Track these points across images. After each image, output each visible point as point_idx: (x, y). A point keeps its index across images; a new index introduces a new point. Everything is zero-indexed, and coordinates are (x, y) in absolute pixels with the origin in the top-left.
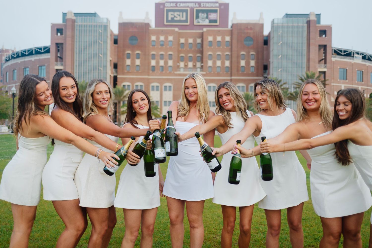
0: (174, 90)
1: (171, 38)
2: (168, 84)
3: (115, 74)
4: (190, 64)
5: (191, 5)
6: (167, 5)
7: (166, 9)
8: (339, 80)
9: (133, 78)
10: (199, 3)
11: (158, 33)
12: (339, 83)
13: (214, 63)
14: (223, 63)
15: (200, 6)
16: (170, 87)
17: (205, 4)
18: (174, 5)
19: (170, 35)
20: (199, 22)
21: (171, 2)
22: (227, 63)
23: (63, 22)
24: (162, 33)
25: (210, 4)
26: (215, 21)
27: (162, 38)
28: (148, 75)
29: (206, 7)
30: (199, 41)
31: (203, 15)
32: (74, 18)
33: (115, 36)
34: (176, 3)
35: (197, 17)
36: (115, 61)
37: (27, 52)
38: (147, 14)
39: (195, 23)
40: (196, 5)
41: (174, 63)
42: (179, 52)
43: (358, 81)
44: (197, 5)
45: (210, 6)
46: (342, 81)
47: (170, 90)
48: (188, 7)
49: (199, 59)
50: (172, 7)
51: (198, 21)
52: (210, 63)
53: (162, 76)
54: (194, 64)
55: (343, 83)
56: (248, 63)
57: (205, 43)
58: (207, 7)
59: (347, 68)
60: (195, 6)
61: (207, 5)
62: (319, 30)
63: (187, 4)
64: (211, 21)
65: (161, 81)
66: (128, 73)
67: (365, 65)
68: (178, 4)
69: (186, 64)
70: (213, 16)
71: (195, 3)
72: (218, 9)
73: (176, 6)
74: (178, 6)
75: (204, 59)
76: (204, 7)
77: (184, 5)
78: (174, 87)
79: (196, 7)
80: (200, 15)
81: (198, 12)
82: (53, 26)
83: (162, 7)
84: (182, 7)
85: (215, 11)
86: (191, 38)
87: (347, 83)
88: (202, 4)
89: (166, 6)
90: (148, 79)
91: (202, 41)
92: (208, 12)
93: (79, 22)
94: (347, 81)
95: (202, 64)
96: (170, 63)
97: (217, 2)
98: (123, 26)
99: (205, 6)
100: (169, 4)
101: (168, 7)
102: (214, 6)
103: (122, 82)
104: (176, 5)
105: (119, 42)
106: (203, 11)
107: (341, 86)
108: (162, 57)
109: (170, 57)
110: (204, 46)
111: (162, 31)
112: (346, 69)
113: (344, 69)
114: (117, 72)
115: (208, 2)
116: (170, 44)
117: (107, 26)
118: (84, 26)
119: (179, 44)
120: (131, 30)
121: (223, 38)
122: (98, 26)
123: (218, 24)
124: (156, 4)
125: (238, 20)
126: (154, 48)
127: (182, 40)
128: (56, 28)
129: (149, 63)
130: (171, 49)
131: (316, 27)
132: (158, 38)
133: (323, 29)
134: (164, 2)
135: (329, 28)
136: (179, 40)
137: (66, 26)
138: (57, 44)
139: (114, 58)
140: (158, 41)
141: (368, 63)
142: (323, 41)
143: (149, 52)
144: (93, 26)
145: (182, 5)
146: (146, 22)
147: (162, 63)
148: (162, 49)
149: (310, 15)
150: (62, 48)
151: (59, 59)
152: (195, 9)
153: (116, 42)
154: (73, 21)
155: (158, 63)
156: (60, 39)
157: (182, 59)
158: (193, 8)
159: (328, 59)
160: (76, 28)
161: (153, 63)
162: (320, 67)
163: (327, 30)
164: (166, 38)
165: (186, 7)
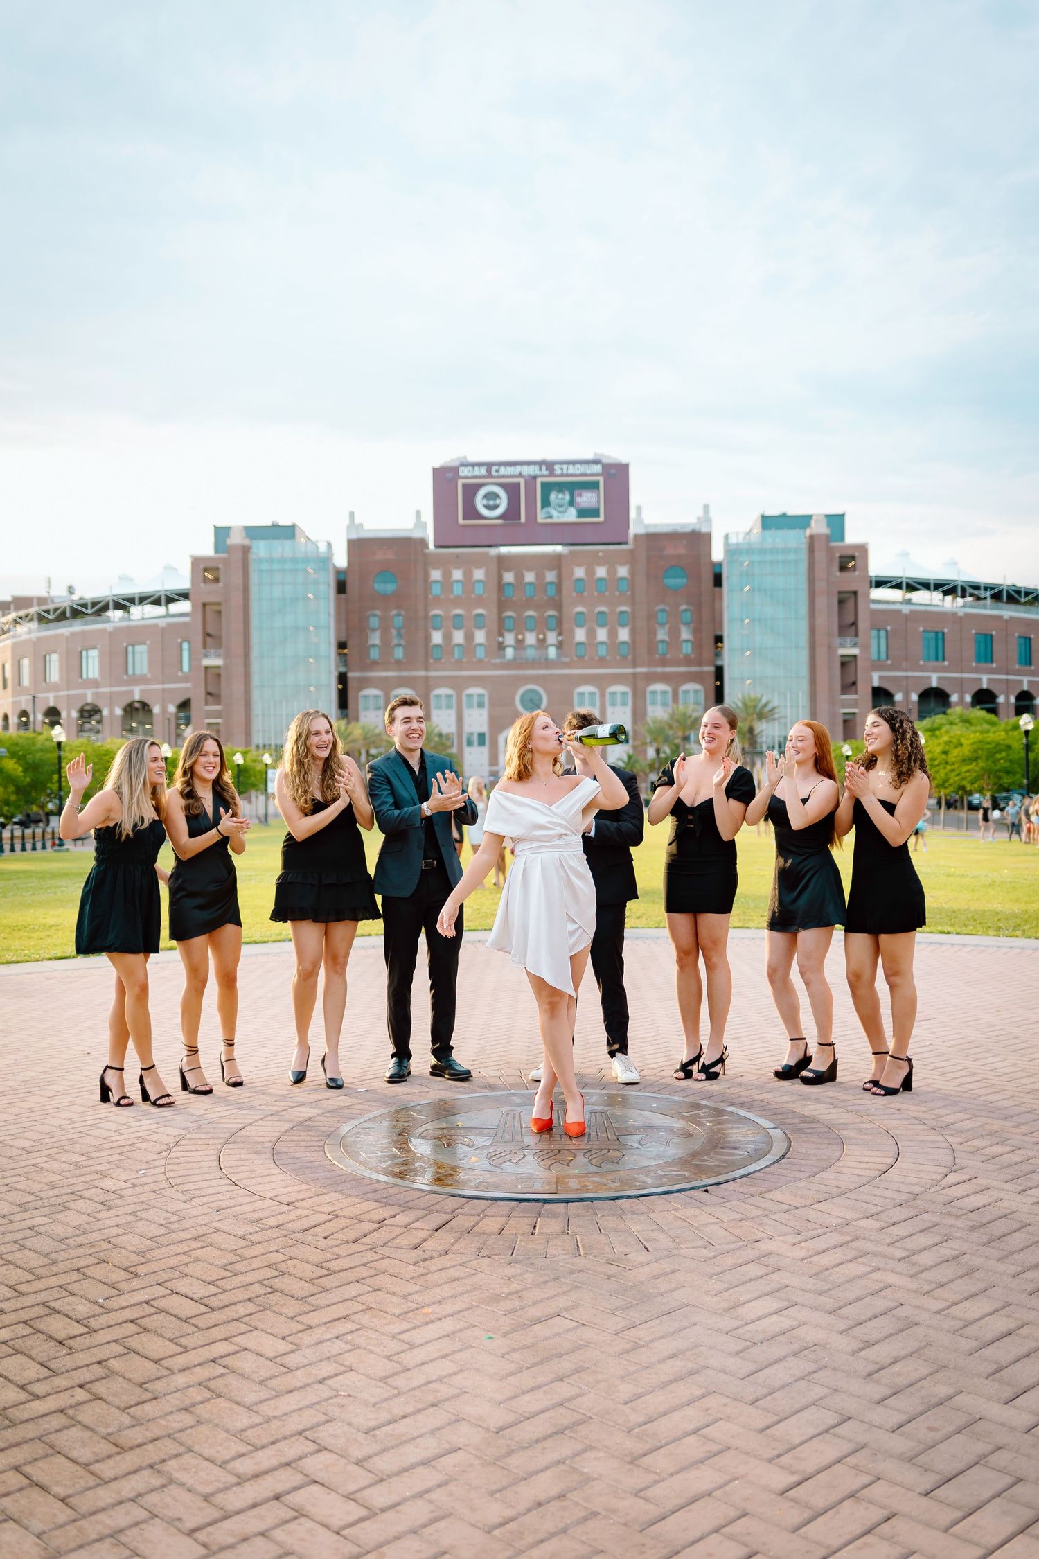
0: (492, 704)
1: (479, 574)
2: (475, 691)
3: (343, 669)
4: (531, 638)
5: (527, 471)
6: (464, 472)
7: (460, 482)
8: (922, 663)
9: (386, 678)
10: (550, 465)
11: (446, 564)
12: (922, 669)
13: (591, 634)
14: (613, 634)
15: (552, 474)
16: (481, 696)
17: (565, 467)
18: (483, 471)
19: (479, 567)
20: (550, 516)
21: (473, 465)
22: (624, 635)
23: (216, 551)
24: (458, 562)
25: (577, 466)
26: (594, 513)
27: (457, 574)
28: (426, 669)
29: (568, 475)
30: (551, 576)
31: (560, 496)
32: (247, 542)
33: (338, 572)
34: (489, 465)
35: (546, 503)
36: (343, 639)
37: (89, 606)
38: (419, 513)
39: (541, 517)
40: (540, 469)
41: (488, 636)
42: (502, 605)
43: (978, 661)
44: (544, 472)
45: (579, 472)
46: (932, 664)
47: (481, 705)
48: (520, 475)
49: (552, 623)
50: (478, 477)
51: (548, 513)
52: (580, 635)
53: (461, 670)
54: (541, 636)
55: (935, 670)
56: (674, 633)
57: (566, 584)
58: (571, 475)
59: (946, 630)
60: (538, 473)
61: (571, 469)
62: (838, 555)
63: (518, 469)
64: (582, 513)
65: (458, 685)
66: (374, 664)
67: (999, 618)
68: (494, 468)
69: (520, 637)
70: (587, 499)
71: (540, 464)
72: (601, 479)
73: (489, 475)
74: (494, 473)
75: (565, 626)
76: (562, 475)
77: (511, 470)
78: (490, 698)
79: (543, 476)
80: (553, 496)
81: (547, 488)
82: (196, 561)
83: (449, 475)
84: (503, 477)
85: (593, 486)
86: (529, 569)
87: (946, 669)
88: (557, 467)
89: (461, 474)
90: (427, 679)
91: (559, 577)
92: (573, 488)
93: (261, 549)
94: (946, 663)
95: (560, 638)
96: (480, 637)
97: (596, 462)
98: (358, 547)
99: (565, 472)
100: (470, 468)
101: (466, 477)
102: (588, 472)
103: (360, 689)
104: (489, 471)
105: (349, 588)
106: (560, 487)
107: (929, 678)
108: (458, 622)
109: (479, 622)
110: (564, 592)
111: (457, 556)
112: (943, 633)
113: (937, 633)
114: (346, 664)
115: (574, 463)
116: (479, 589)
117: (327, 559)
118: (271, 560)
119: (501, 586)
120: (380, 556)
121: (612, 572)
122: (306, 560)
123: (601, 519)
124: (435, 470)
125: (647, 526)
126: (437, 601)
127: (509, 577)
128: (202, 566)
129: (427, 638)
130: (480, 601)
131: (830, 550)
132: (447, 575)
133: (849, 553)
134: (456, 464)
135: (863, 549)
136: (500, 577)
137: (226, 562)
138: (204, 605)
139: (338, 630)
140: (447, 583)
141: (1008, 612)
142: (849, 581)
143: (426, 612)
144: (294, 560)
145: (503, 471)
146: (417, 534)
147: (459, 637)
148: (457, 602)
149: (813, 523)
150: (219, 612)
151: (209, 640)
152: (539, 481)
153: (341, 587)
154: (246, 550)
155: (448, 637)
156: (211, 593)
157: (509, 624)
158: (534, 478)
159: (863, 625)
160: (253, 567)
161: (437, 638)
162: (842, 646)
163: (857, 554)
164: (468, 575)
165: (513, 476)
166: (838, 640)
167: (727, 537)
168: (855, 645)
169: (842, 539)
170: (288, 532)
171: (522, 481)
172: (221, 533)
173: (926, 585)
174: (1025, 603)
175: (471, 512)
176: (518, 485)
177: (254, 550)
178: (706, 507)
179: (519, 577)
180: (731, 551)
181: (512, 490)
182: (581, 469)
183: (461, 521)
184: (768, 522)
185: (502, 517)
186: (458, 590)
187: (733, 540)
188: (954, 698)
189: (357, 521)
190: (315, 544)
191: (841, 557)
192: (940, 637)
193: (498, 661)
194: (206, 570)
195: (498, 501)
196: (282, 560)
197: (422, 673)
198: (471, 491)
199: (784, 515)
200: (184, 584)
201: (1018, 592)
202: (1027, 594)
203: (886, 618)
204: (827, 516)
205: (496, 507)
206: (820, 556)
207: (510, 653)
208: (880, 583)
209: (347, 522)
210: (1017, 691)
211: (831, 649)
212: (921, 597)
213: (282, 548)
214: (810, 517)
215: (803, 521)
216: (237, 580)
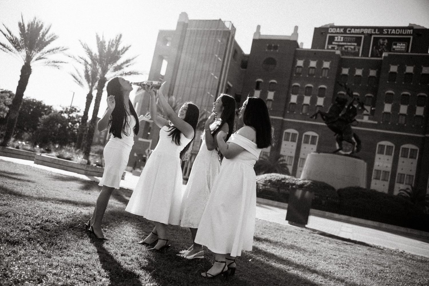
0: (320, 144)
1: (326, 64)
2: (311, 133)
5: (367, 31)
6: (331, 30)
7: (328, 35)
10: (380, 29)
11: (309, 56)
13: (395, 108)
14: (411, 110)
15: (382, 33)
16: (314, 137)
17: (390, 30)
18: (342, 30)
19: (327, 60)
21: (337, 27)
22: (420, 111)
24: (315, 56)
25: (397, 30)
27: (313, 64)
28: (284, 116)
29: (391, 34)
30: (373, 73)
34: (345, 28)
40: (375, 31)
41: (326, 101)
44: (377, 32)
45: (398, 33)
47: (313, 143)
48: (363, 33)
49: (369, 101)
50: (338, 33)
53: (305, 120)
54: (360, 108)
57: (383, 77)
58: (393, 35)
60: (373, 32)
61: (393, 31)
63: (361, 30)
65: (301, 128)
68: (348, 29)
70: (400, 47)
71: (375, 28)
72: (412, 37)
73: (345, 33)
74: (348, 32)
75: (378, 101)
76: (388, 34)
77: (357, 31)
78: (320, 139)
79: (376, 34)
82: (161, 33)
83: (323, 31)
84: (353, 33)
85: (405, 40)
86: (359, 68)
88: (385, 30)
89: (329, 31)
90: (282, 122)
91: (379, 73)
92: (393, 41)
95: (373, 109)
96: (320, 101)
97: (409, 28)
98: (258, 43)
99: (389, 32)
100: (335, 29)
101: (332, 33)
102: (404, 33)
104: (345, 30)
105: (249, 66)
108: (308, 92)
109: (322, 93)
110: (381, 81)
115: (395, 28)
116: (325, 74)
124: (316, 29)
126: (298, 78)
127: (345, 71)
128: (163, 35)
129: (288, 98)
130: (324, 81)
132: (307, 63)
134: (329, 26)
136: (340, 71)
143: (290, 83)
145: (353, 31)
146: (293, 39)
147: (307, 100)
148: (310, 79)
152: (373, 36)
155: (300, 99)
158: (370, 35)
161: (294, 99)
164: (320, 65)
165: (360, 34)
171: (363, 36)
176: (361, 37)
177: (189, 26)
179: (352, 71)
182: (400, 32)
186: (312, 72)
197: (281, 118)
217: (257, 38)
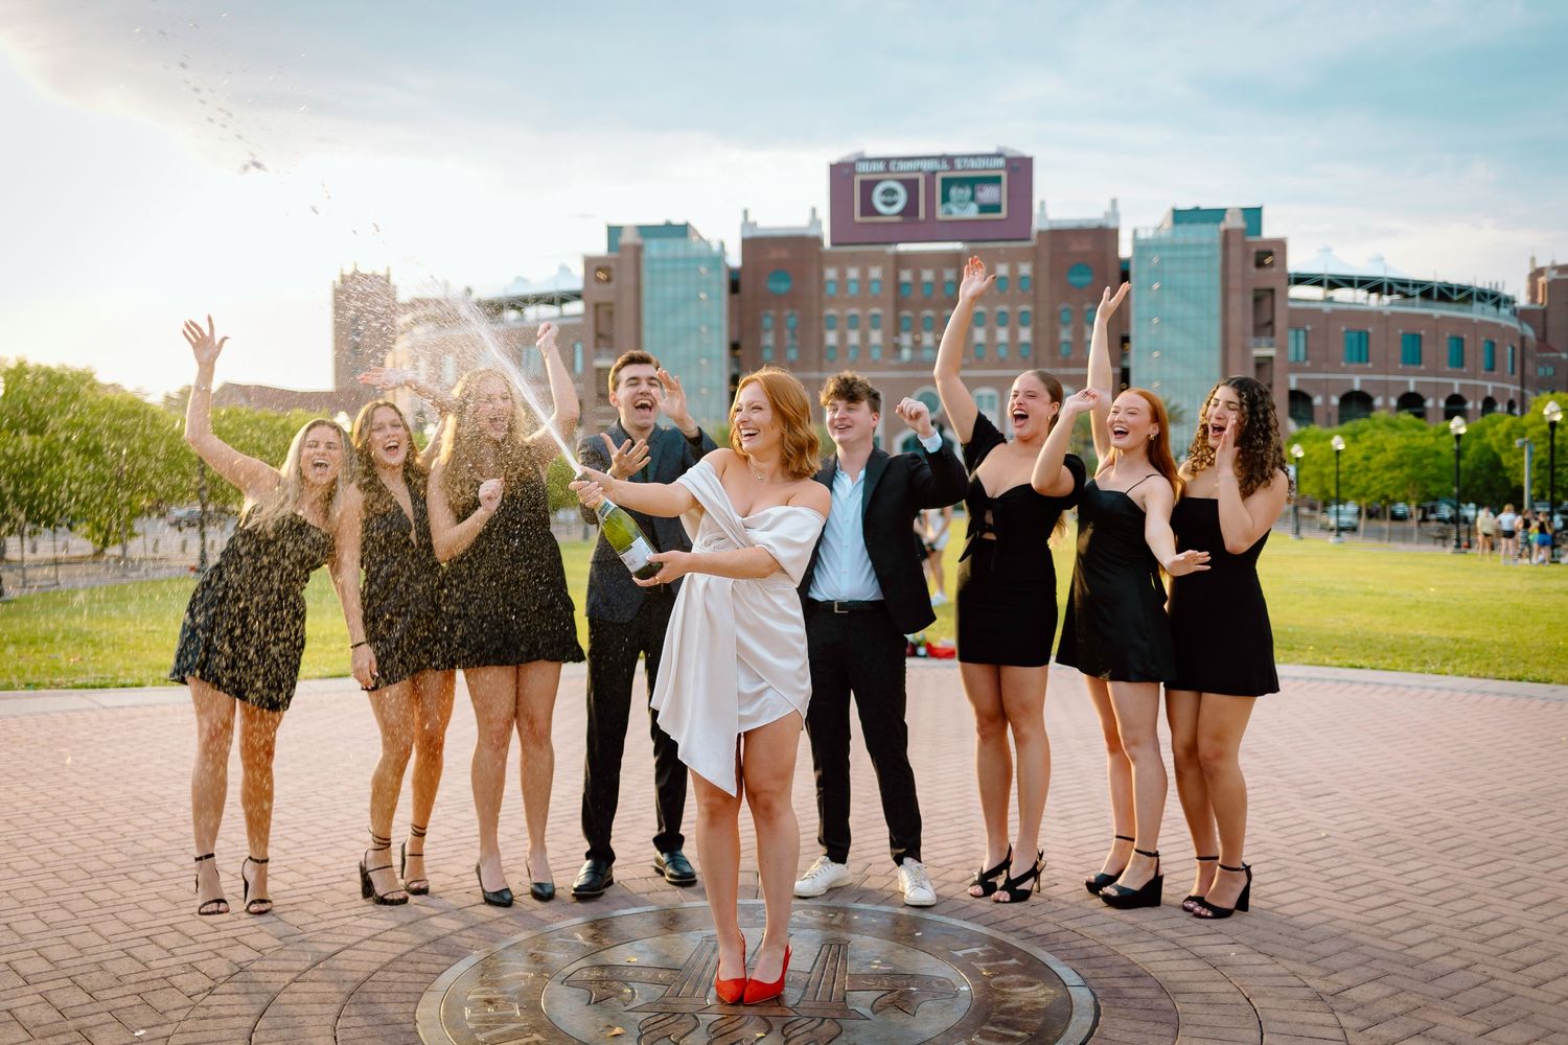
1: (875, 273)
3: (735, 370)
4: (929, 339)
5: (928, 166)
6: (862, 167)
7: (857, 179)
8: (1343, 364)
10: (950, 160)
11: (841, 262)
12: (1344, 371)
13: (991, 334)
14: (1014, 334)
15: (953, 168)
17: (966, 161)
18: (881, 166)
19: (875, 266)
20: (950, 213)
21: (871, 160)
22: (1025, 335)
23: (610, 249)
24: (853, 259)
25: (980, 160)
26: (996, 208)
27: (853, 273)
28: (821, 370)
29: (969, 170)
30: (950, 275)
31: (961, 191)
32: (639, 241)
33: (732, 272)
34: (887, 161)
35: (946, 199)
36: (736, 339)
38: (814, 211)
39: (940, 214)
40: (940, 164)
41: (885, 336)
42: (899, 303)
43: (1405, 362)
44: (945, 166)
45: (980, 166)
46: (1356, 365)
48: (920, 170)
50: (876, 173)
51: (948, 209)
52: (980, 335)
55: (1358, 372)
56: (1078, 333)
58: (972, 170)
59: (1370, 330)
60: (938, 167)
61: (973, 164)
62: (1253, 250)
63: (917, 164)
64: (984, 209)
67: (1428, 317)
68: (892, 165)
69: (917, 337)
70: (988, 194)
71: (940, 158)
72: (1004, 174)
73: (887, 170)
74: (892, 169)
76: (963, 170)
77: (910, 165)
79: (943, 171)
80: (954, 192)
81: (948, 183)
82: (589, 261)
83: (846, 171)
84: (903, 172)
85: (996, 180)
86: (927, 267)
87: (1370, 372)
88: (958, 164)
89: (858, 170)
92: (974, 183)
93: (653, 248)
94: (1370, 365)
96: (876, 337)
97: (998, 155)
98: (754, 245)
99: (966, 166)
100: (867, 164)
101: (863, 173)
102: (990, 166)
104: (887, 166)
105: (742, 287)
106: (961, 182)
107: (1351, 381)
108: (853, 322)
109: (875, 321)
111: (853, 254)
112: (1367, 333)
113: (1360, 333)
114: (738, 365)
115: (975, 157)
116: (875, 288)
117: (718, 259)
118: (663, 260)
119: (898, 286)
120: (774, 254)
121: (1014, 270)
122: (699, 259)
123: (1003, 214)
124: (832, 167)
125: (1051, 222)
126: (832, 301)
127: (906, 276)
128: (594, 266)
129: (822, 338)
130: (876, 301)
131: (1246, 246)
132: (842, 274)
133: (1266, 248)
134: (853, 159)
135: (1281, 245)
136: (897, 276)
137: (618, 261)
138: (597, 306)
139: (731, 331)
140: (842, 282)
141: (1439, 311)
142: (1265, 278)
143: (821, 312)
144: (687, 259)
145: (902, 166)
146: (812, 232)
147: (854, 338)
148: (852, 302)
149: (1228, 217)
150: (611, 313)
151: (601, 341)
152: (939, 177)
153: (735, 287)
154: (638, 249)
155: (843, 338)
156: (604, 293)
157: (905, 324)
158: (934, 173)
159: (1280, 323)
160: (645, 266)
161: (831, 338)
162: (1258, 346)
163: (1275, 250)
164: (864, 273)
165: (913, 171)
166: (1252, 340)
167: (1135, 232)
168: (1271, 345)
169: (1259, 232)
170: (682, 231)
171: (921, 177)
172: (614, 232)
173: (1349, 282)
174: (1458, 301)
175: (868, 209)
176: (917, 180)
177: (647, 249)
178: (1114, 202)
179: (917, 275)
180: (1140, 247)
181: (911, 186)
182: (982, 163)
183: (858, 218)
184: (1179, 216)
185: (901, 213)
186: (853, 289)
187: (1142, 235)
188: (1378, 402)
189: (751, 218)
190: (708, 243)
191: (1258, 253)
192: (1363, 338)
193: (893, 362)
194: (599, 269)
195: (895, 198)
196: (675, 259)
197: (816, 375)
198: (868, 187)
199: (1197, 209)
200: (577, 284)
201: (1450, 289)
202: (1461, 290)
203: (1305, 316)
204: (1244, 210)
205: (893, 203)
206: (1235, 252)
207: (906, 354)
208: (1300, 280)
209: (740, 218)
210: (1447, 395)
211: (1245, 350)
212: (1343, 295)
213: (674, 247)
214: (1225, 210)
215: (1218, 215)
216: (629, 279)
217: (748, 234)
